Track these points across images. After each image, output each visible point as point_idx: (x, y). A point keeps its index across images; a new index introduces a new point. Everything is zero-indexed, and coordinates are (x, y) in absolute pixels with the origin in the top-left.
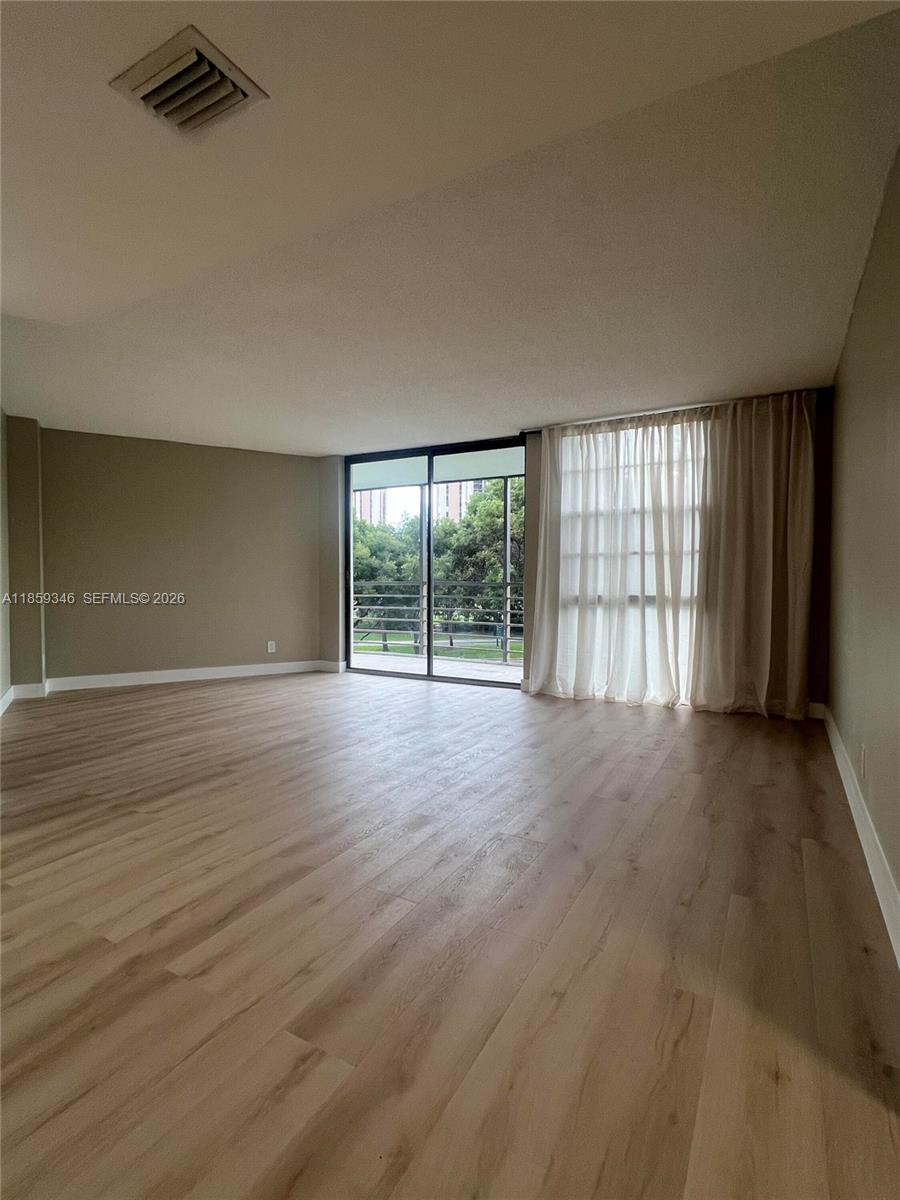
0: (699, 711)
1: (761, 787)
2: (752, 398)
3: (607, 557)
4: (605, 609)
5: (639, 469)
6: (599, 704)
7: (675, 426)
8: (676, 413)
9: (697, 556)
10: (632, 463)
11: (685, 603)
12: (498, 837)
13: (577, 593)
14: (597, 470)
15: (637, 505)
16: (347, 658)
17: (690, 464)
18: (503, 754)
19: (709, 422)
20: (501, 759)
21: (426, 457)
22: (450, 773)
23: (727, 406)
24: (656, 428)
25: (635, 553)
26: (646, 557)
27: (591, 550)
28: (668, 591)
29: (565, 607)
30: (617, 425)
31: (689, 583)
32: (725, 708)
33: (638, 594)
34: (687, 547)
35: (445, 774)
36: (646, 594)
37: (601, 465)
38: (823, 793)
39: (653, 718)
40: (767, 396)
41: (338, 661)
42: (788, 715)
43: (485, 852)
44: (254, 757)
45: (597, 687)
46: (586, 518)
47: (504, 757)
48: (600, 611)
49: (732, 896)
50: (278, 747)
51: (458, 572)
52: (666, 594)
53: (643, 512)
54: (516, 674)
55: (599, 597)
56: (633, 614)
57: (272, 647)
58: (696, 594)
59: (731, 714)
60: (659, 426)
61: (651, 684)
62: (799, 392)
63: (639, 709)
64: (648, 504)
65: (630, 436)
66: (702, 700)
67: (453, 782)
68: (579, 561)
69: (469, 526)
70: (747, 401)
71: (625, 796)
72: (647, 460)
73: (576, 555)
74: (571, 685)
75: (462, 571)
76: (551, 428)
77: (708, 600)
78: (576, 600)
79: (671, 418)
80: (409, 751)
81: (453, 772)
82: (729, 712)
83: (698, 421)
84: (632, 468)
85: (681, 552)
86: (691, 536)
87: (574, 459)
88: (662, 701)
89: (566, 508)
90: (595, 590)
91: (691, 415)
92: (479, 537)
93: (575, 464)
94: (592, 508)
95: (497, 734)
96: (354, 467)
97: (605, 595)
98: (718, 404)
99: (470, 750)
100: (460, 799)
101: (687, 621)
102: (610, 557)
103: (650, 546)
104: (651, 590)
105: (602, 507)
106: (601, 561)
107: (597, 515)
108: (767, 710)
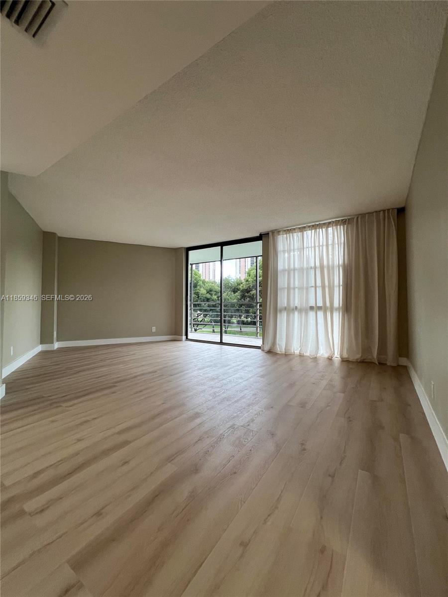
0: (344, 361)
1: (375, 401)
2: (365, 214)
3: (299, 289)
4: (299, 312)
5: (313, 249)
6: (297, 357)
7: (329, 228)
8: (329, 223)
9: (341, 288)
10: (310, 246)
11: (336, 310)
12: (232, 427)
13: (286, 305)
14: (294, 250)
15: (313, 265)
16: (187, 335)
17: (337, 245)
18: (246, 380)
19: (345, 226)
20: (244, 383)
21: (220, 247)
22: (217, 390)
23: (353, 218)
24: (321, 230)
25: (312, 287)
26: (317, 288)
27: (292, 286)
28: (328, 304)
29: (281, 311)
30: (302, 229)
31: (338, 299)
32: (357, 359)
33: (314, 305)
34: (336, 283)
35: (216, 390)
36: (318, 305)
37: (296, 247)
38: (410, 405)
39: (322, 364)
40: (373, 213)
41: (182, 336)
42: (389, 364)
43: (224, 435)
44: (129, 379)
45: (295, 348)
46: (289, 271)
47: (246, 382)
48: (296, 313)
49: (359, 470)
50: (143, 374)
51: (243, 300)
52: (327, 305)
53: (315, 268)
54: (259, 342)
55: (296, 307)
56: (312, 314)
57: (154, 329)
58: (341, 305)
59: (360, 362)
60: (322, 228)
61: (321, 347)
62: (388, 210)
63: (315, 359)
64: (318, 264)
65: (309, 233)
66: (345, 355)
67: (217, 394)
68: (286, 290)
69: (247, 281)
70: (363, 215)
71: (303, 405)
72: (317, 244)
73: (285, 288)
74: (284, 348)
75: (244, 300)
76: (273, 232)
77: (347, 308)
78: (285, 308)
79: (328, 225)
80: (201, 377)
81: (219, 389)
82: (359, 361)
83: (340, 225)
84: (310, 249)
85: (334, 286)
86: (338, 278)
87: (284, 245)
88: (326, 355)
89: (280, 267)
90: (294, 304)
91: (337, 223)
92: (252, 286)
93: (284, 248)
94: (292, 267)
95: (245, 370)
96: (191, 253)
97: (299, 307)
98: (349, 217)
99: (230, 378)
100: (219, 404)
101: (337, 318)
102: (301, 288)
103: (319, 283)
104: (320, 304)
105: (296, 266)
106: (297, 290)
107: (294, 269)
108: (378, 361)
